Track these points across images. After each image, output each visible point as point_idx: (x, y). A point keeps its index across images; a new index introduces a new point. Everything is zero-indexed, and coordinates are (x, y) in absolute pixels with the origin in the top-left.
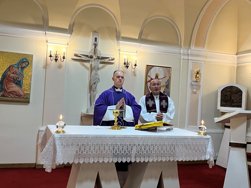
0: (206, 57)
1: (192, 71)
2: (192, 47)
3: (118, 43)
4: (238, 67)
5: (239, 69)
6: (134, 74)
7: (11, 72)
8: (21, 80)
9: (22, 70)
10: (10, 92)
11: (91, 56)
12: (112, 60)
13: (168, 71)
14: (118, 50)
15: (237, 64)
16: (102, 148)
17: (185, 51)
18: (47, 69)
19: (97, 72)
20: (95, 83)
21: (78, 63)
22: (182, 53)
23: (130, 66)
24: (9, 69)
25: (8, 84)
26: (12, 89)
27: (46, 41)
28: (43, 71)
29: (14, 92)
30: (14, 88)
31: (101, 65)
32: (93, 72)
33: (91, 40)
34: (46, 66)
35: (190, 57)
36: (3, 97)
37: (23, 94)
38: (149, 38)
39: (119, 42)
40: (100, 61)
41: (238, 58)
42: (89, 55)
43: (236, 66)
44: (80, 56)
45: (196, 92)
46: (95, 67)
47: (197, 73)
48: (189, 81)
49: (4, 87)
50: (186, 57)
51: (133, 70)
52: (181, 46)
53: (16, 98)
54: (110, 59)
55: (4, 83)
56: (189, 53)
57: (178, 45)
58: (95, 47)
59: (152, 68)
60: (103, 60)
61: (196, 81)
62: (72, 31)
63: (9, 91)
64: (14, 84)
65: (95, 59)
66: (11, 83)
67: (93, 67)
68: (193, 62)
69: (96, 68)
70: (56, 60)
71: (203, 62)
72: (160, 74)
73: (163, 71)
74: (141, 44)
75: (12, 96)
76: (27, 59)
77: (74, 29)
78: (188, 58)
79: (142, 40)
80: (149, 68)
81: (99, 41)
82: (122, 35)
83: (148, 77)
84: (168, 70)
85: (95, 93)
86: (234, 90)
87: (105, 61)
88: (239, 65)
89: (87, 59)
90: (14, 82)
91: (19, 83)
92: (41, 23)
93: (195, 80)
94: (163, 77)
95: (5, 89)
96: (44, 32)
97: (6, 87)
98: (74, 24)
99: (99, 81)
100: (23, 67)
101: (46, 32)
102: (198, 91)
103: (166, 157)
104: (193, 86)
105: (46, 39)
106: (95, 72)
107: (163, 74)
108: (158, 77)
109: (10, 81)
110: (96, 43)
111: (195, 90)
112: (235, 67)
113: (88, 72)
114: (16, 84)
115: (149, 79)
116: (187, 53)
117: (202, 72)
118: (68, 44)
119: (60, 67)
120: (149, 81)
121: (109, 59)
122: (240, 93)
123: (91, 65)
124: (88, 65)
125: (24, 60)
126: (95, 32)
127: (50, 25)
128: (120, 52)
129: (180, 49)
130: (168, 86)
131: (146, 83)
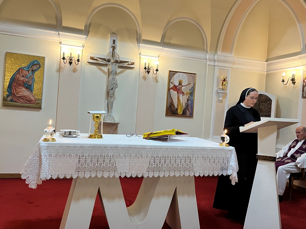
0: (234, 63)
1: (218, 79)
2: (219, 52)
3: (139, 47)
4: (267, 75)
5: (269, 76)
6: (156, 80)
7: (20, 75)
8: (31, 84)
9: (32, 73)
10: (20, 96)
11: (109, 59)
12: (132, 64)
13: (193, 78)
14: (139, 54)
15: (267, 72)
16: (101, 160)
17: (212, 57)
18: (60, 73)
19: (114, 77)
20: (112, 89)
21: (94, 67)
22: (208, 58)
23: (151, 71)
24: (18, 72)
25: (17, 88)
26: (22, 93)
27: (60, 42)
28: (56, 74)
29: (24, 96)
30: (24, 92)
31: (119, 70)
32: (111, 77)
33: (108, 43)
34: (59, 70)
35: (216, 63)
36: (11, 101)
37: (34, 99)
38: (173, 42)
39: (139, 45)
40: (118, 64)
41: (268, 65)
42: (107, 58)
43: (265, 73)
44: (96, 60)
45: (222, 100)
46: (112, 71)
47: (223, 80)
48: (215, 89)
49: (12, 91)
50: (212, 63)
51: (154, 76)
52: (207, 51)
53: (26, 103)
54: (130, 63)
55: (13, 87)
56: (216, 59)
57: (204, 50)
58: (113, 50)
59: (175, 74)
60: (122, 64)
61: (223, 89)
62: (89, 32)
63: (18, 95)
64: (23, 88)
65: (112, 63)
66: (20, 87)
67: (110, 71)
68: (219, 69)
69: (114, 72)
70: (71, 63)
71: (231, 69)
72: (184, 81)
73: (187, 78)
74: (163, 48)
75: (22, 101)
76: (38, 62)
77: (90, 30)
78: (215, 64)
79: (164, 43)
80: (172, 73)
81: (118, 44)
82: (144, 38)
83: (171, 84)
84: (193, 76)
85: (112, 99)
86: (263, 98)
87: (124, 65)
88: (269, 72)
89: (104, 62)
90: (24, 87)
91: (29, 88)
92: (54, 23)
93: (221, 87)
94: (186, 84)
95: (13, 93)
96: (57, 33)
97: (15, 92)
98: (90, 25)
99: (117, 86)
100: (34, 70)
101: (59, 32)
102: (224, 99)
103: (180, 171)
104: (219, 94)
105: (59, 40)
106: (112, 77)
107: (187, 81)
108: (181, 84)
109: (20, 85)
110: (114, 45)
111: (221, 99)
112: (264, 75)
113: (105, 77)
114: (27, 88)
115: (172, 86)
116: (213, 59)
117: (229, 80)
118: (83, 46)
119: (75, 71)
120: (171, 88)
121: (128, 63)
122: (269, 101)
123: (109, 69)
124: (105, 69)
125: (35, 63)
126: (113, 33)
127: (63, 25)
128: (141, 56)
129: (206, 55)
130: (192, 93)
131: (169, 90)
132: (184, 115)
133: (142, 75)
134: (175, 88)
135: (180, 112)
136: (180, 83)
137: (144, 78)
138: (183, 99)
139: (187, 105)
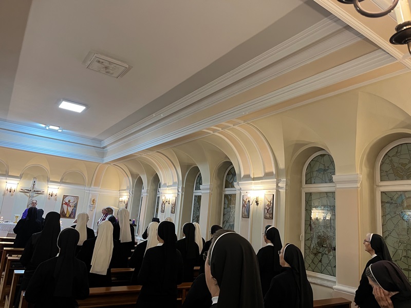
0: (100, 192)
1: (91, 199)
2: (92, 187)
3: (48, 183)
6: (56, 200)
12: (43, 192)
14: (47, 187)
15: (119, 196)
17: (88, 189)
18: (5, 196)
21: (23, 193)
22: (86, 189)
23: (53, 196)
27: (6, 182)
28: (2, 197)
31: (36, 195)
33: (32, 182)
35: (90, 192)
38: (67, 181)
41: (119, 193)
42: (30, 189)
44: (24, 190)
47: (93, 200)
48: (89, 204)
50: (88, 192)
51: (55, 198)
54: (41, 192)
56: (91, 190)
57: (84, 185)
58: (34, 186)
62: (22, 177)
65: (32, 192)
68: (92, 194)
69: (32, 196)
70: (10, 192)
71: (98, 195)
74: (61, 184)
79: (62, 182)
80: (65, 197)
81: (36, 183)
82: (51, 180)
87: (38, 193)
89: (28, 191)
92: (5, 174)
93: (92, 203)
94: (73, 202)
96: (6, 178)
98: (23, 174)
102: (94, 209)
104: (91, 207)
106: (31, 198)
110: (34, 183)
111: (92, 209)
113: (28, 198)
115: (64, 202)
117: (96, 200)
118: (18, 184)
119: (12, 195)
120: (64, 204)
123: (30, 195)
124: (28, 194)
126: (35, 178)
127: (9, 174)
129: (85, 187)
130: (75, 206)
131: (62, 204)
132: (70, 217)
133: (48, 197)
134: (66, 203)
135: (67, 215)
136: (69, 201)
137: (49, 199)
138: (70, 209)
139: (72, 212)
